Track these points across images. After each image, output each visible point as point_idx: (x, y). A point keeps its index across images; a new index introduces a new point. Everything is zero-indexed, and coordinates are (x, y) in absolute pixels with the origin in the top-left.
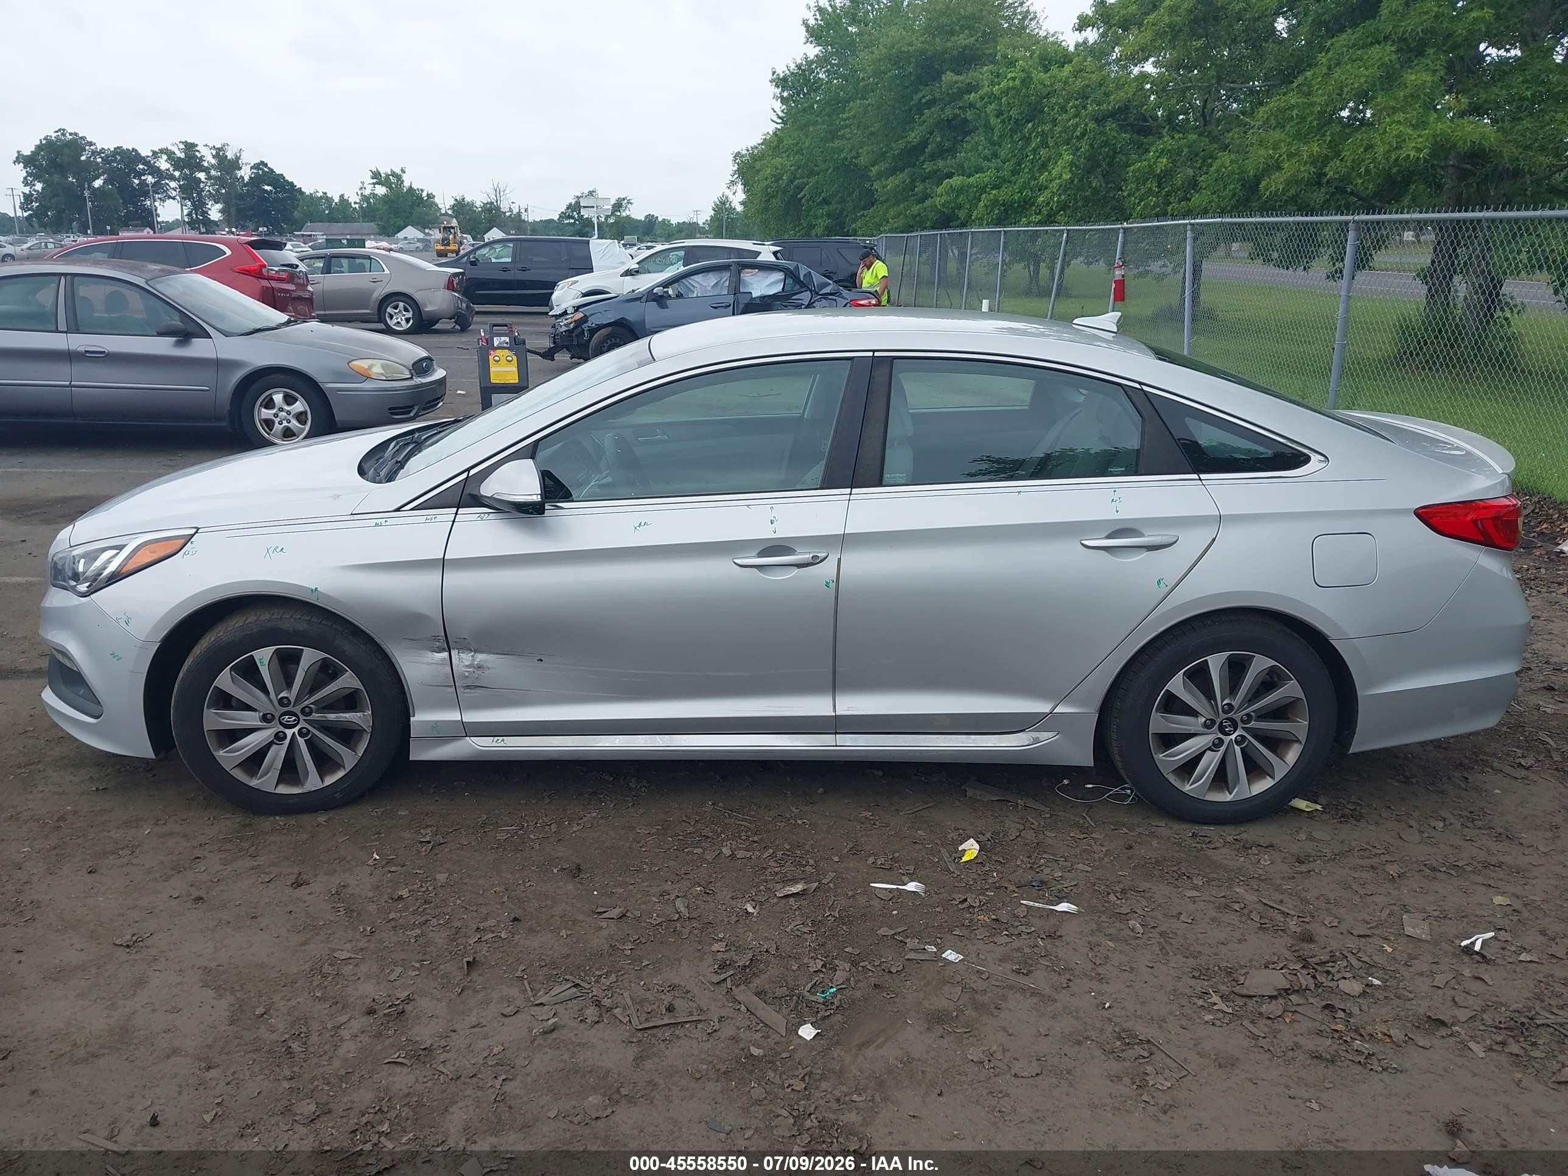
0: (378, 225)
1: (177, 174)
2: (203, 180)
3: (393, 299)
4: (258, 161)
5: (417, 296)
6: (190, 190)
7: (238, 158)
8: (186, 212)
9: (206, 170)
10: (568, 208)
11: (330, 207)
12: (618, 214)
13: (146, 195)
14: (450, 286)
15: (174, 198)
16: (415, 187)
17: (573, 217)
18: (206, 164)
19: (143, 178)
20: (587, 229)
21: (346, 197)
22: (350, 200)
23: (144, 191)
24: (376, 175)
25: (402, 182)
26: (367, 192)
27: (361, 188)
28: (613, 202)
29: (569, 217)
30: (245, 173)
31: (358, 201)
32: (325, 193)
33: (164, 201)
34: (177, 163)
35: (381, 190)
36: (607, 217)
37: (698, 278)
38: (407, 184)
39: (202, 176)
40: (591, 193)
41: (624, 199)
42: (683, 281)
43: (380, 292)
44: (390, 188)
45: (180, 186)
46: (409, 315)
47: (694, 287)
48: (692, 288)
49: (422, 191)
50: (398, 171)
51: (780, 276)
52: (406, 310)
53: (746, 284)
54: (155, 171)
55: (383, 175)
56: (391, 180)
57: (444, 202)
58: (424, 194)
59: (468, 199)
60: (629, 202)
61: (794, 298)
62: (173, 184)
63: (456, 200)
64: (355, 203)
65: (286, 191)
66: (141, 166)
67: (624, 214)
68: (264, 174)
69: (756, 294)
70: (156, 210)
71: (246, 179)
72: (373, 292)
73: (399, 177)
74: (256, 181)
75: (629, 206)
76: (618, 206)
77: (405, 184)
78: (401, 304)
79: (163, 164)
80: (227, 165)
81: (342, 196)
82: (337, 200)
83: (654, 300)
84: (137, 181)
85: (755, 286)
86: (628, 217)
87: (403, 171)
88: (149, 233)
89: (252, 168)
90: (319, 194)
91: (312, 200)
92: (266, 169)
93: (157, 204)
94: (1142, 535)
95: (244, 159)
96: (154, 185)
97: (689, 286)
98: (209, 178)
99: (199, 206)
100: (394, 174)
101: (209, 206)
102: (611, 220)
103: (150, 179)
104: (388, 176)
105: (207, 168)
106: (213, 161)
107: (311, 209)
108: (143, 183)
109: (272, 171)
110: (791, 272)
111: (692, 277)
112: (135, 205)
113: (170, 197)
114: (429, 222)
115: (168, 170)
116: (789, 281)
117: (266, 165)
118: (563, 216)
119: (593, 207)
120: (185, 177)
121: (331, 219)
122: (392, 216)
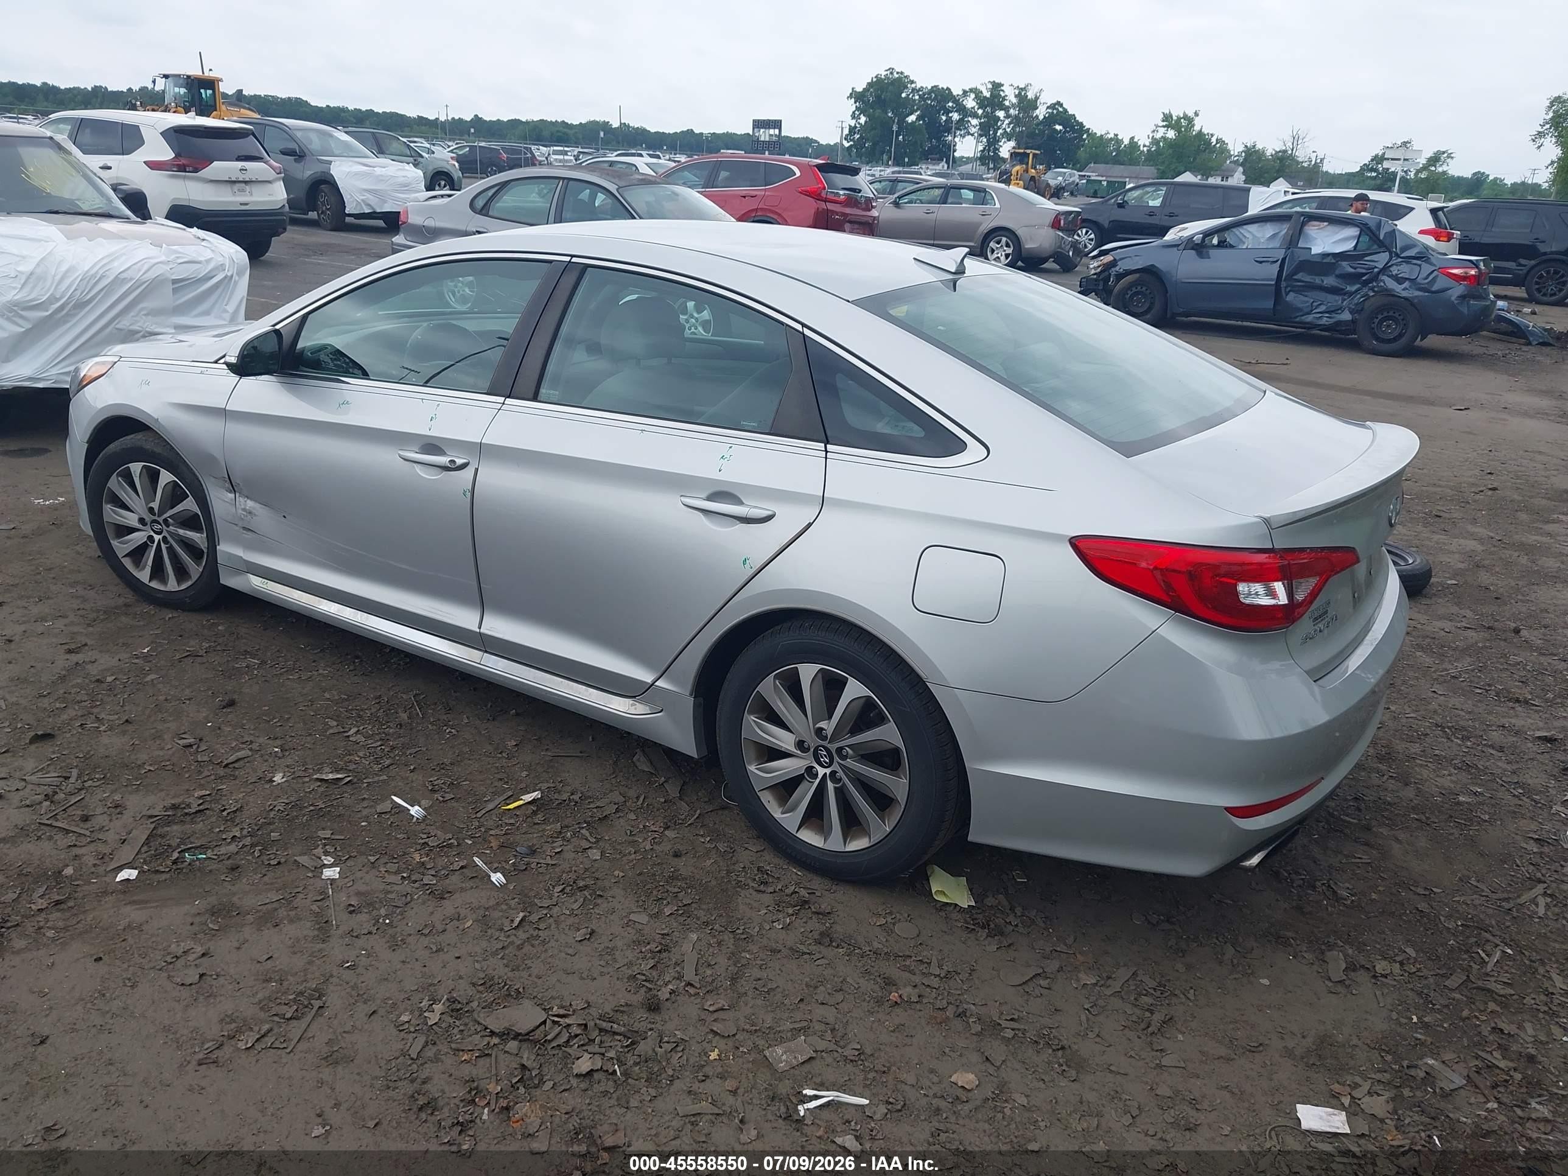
0: (1158, 169)
1: (980, 112)
2: (1002, 118)
3: (998, 233)
4: (1054, 101)
5: (1019, 232)
6: (988, 127)
7: (1037, 98)
8: (980, 148)
9: (1006, 109)
10: (1372, 160)
11: (1118, 150)
12: (1433, 168)
13: (949, 131)
14: (1055, 224)
15: (972, 135)
16: (1205, 131)
17: (1375, 170)
18: (1007, 103)
19: (950, 115)
20: (1389, 184)
21: (1136, 140)
22: (1139, 143)
23: (948, 128)
24: (1167, 117)
25: (1193, 126)
26: (1158, 136)
27: (1154, 131)
28: (1429, 154)
29: (1372, 170)
30: (1041, 112)
31: (1147, 144)
32: (1116, 135)
33: (964, 137)
34: (982, 102)
35: (1171, 134)
36: (1418, 172)
37: (1253, 228)
38: (1197, 128)
39: (1001, 114)
40: (1405, 144)
41: (1444, 153)
42: (1234, 230)
43: (987, 225)
44: (1179, 132)
45: (980, 123)
46: (1009, 251)
47: (1245, 237)
48: (1244, 239)
49: (1212, 135)
50: (1191, 114)
51: (1354, 232)
52: (1008, 245)
53: (1308, 239)
54: (961, 109)
55: (1175, 118)
56: (1180, 124)
57: (1236, 148)
58: (1214, 140)
59: (1259, 146)
60: (1450, 156)
61: (1366, 258)
62: (974, 122)
63: (1246, 146)
64: (1144, 146)
65: (1073, 131)
66: (950, 104)
67: (1440, 170)
68: (1059, 114)
69: (1316, 250)
70: (954, 146)
71: (1041, 117)
72: (981, 224)
73: (1190, 121)
74: (1050, 120)
75: (1449, 160)
76: (1435, 160)
77: (1195, 128)
78: (1004, 239)
79: (970, 103)
80: (1027, 104)
81: (1132, 138)
82: (1126, 142)
83: (1192, 249)
84: (944, 118)
85: (1319, 241)
86: (1444, 173)
87: (1196, 114)
88: (943, 167)
89: (1048, 108)
90: (1111, 136)
91: (1101, 142)
92: (1061, 109)
93: (957, 139)
94: (740, 503)
95: (1041, 100)
96: (958, 122)
97: (1241, 236)
98: (1008, 116)
99: (993, 144)
100: (1186, 117)
101: (1001, 144)
102: (1423, 176)
103: (955, 116)
104: (1179, 119)
105: (1008, 108)
106: (1014, 100)
107: (1098, 150)
108: (949, 120)
109: (1066, 111)
110: (1369, 228)
111: (1245, 227)
112: (938, 139)
113: (969, 134)
114: (1212, 169)
115: (973, 108)
116: (1365, 239)
117: (1061, 105)
118: (1365, 168)
119: (1399, 159)
120: (986, 115)
121: (1117, 161)
122: (1174, 160)
